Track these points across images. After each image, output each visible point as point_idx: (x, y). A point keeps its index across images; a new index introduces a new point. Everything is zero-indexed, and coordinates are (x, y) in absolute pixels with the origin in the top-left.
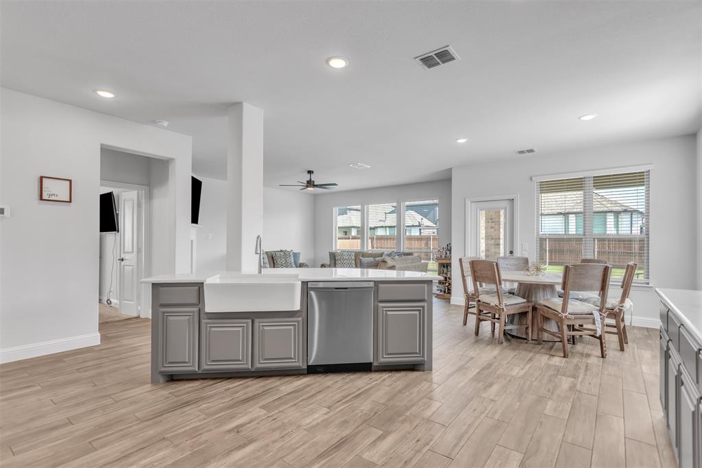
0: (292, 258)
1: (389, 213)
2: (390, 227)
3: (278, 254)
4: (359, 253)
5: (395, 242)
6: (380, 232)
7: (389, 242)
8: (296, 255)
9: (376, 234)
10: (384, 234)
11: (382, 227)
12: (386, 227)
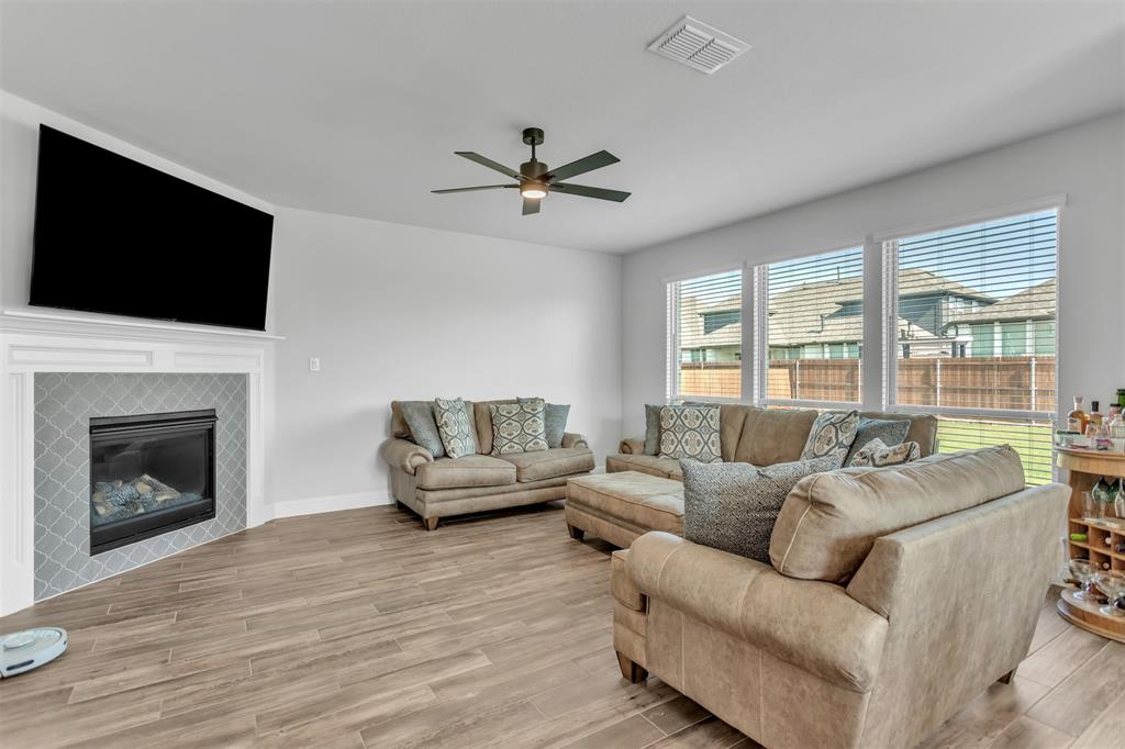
0: (541, 422)
1: (832, 316)
2: (831, 344)
3: (504, 410)
4: (736, 409)
5: (844, 373)
6: (810, 354)
7: (830, 372)
8: (554, 414)
9: (801, 357)
10: (820, 356)
11: (814, 343)
12: (823, 344)
